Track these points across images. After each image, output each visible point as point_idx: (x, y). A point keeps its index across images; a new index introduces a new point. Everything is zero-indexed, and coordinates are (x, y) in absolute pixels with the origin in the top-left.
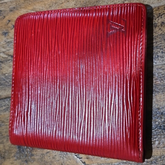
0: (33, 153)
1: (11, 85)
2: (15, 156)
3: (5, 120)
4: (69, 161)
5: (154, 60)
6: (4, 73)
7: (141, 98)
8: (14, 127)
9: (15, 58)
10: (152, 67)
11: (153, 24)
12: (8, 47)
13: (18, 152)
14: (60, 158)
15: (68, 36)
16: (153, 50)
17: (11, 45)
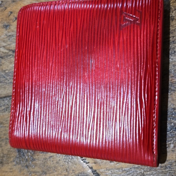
0: (35, 157)
1: (11, 83)
2: (14, 161)
3: (4, 122)
4: (75, 166)
5: (170, 56)
6: (4, 69)
7: (157, 97)
8: (15, 128)
9: (18, 52)
10: (168, 63)
11: (169, 17)
12: (9, 41)
13: (18, 156)
14: (65, 163)
15: (77, 28)
16: (169, 45)
17: (12, 39)
